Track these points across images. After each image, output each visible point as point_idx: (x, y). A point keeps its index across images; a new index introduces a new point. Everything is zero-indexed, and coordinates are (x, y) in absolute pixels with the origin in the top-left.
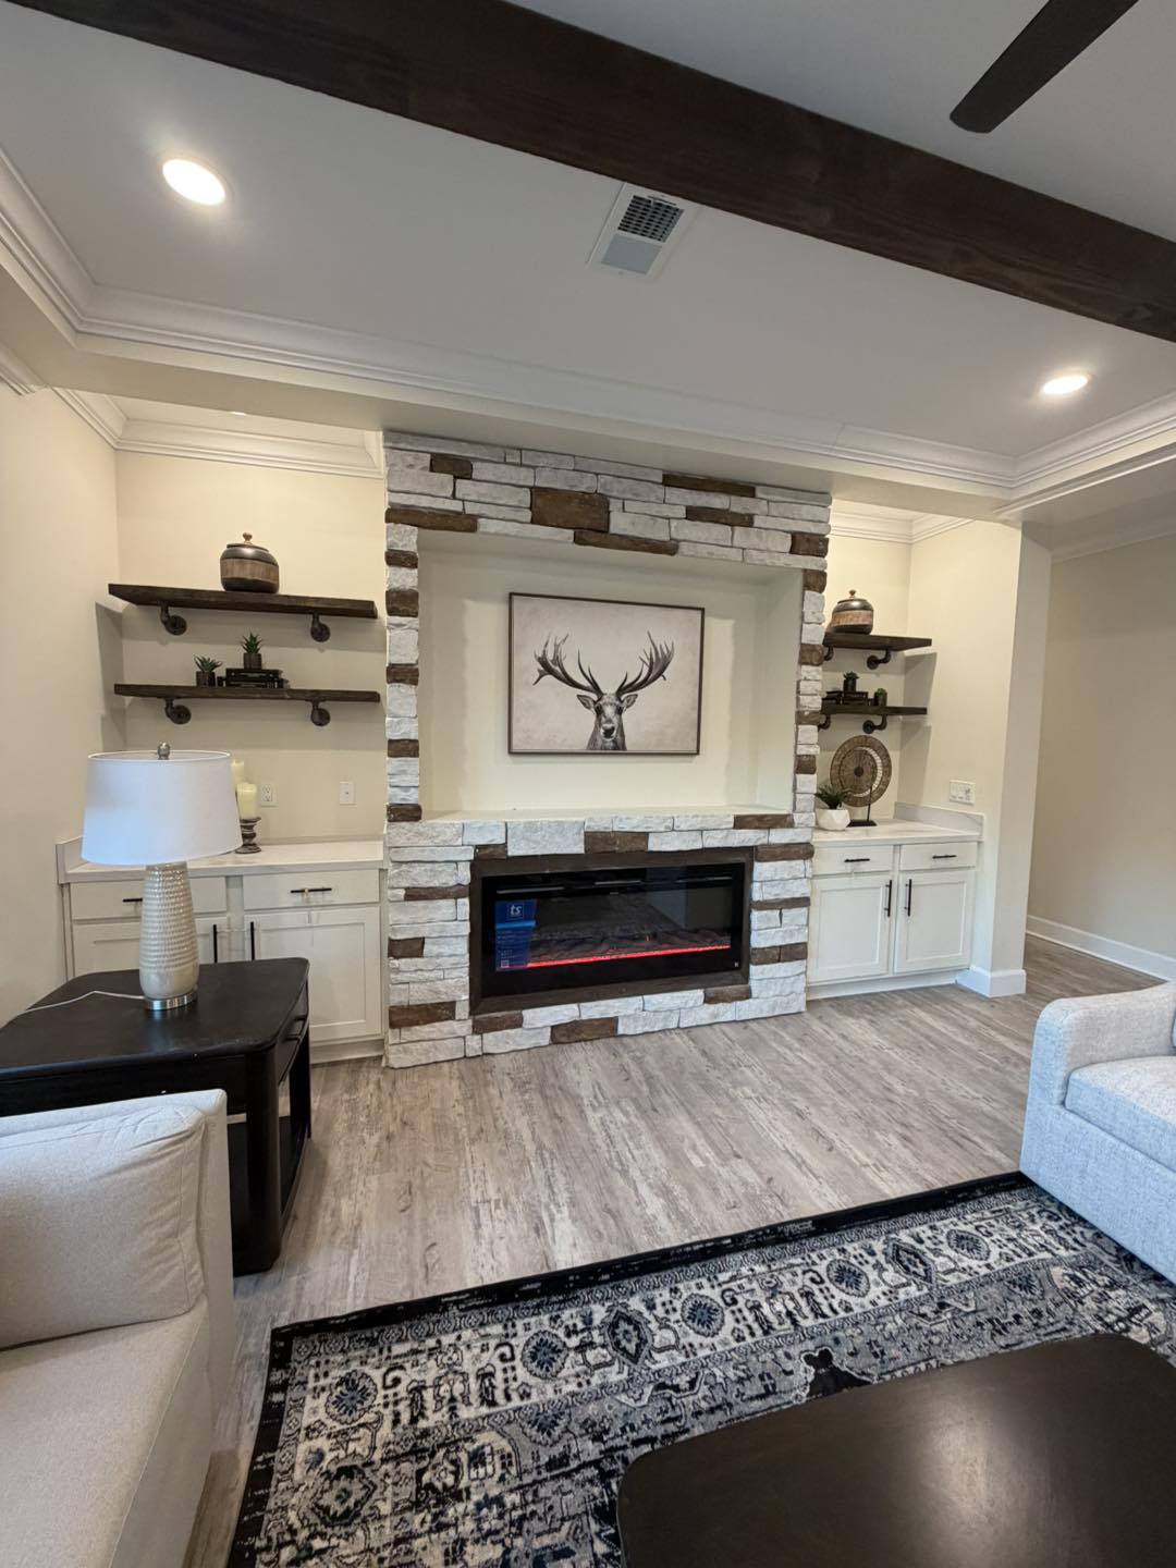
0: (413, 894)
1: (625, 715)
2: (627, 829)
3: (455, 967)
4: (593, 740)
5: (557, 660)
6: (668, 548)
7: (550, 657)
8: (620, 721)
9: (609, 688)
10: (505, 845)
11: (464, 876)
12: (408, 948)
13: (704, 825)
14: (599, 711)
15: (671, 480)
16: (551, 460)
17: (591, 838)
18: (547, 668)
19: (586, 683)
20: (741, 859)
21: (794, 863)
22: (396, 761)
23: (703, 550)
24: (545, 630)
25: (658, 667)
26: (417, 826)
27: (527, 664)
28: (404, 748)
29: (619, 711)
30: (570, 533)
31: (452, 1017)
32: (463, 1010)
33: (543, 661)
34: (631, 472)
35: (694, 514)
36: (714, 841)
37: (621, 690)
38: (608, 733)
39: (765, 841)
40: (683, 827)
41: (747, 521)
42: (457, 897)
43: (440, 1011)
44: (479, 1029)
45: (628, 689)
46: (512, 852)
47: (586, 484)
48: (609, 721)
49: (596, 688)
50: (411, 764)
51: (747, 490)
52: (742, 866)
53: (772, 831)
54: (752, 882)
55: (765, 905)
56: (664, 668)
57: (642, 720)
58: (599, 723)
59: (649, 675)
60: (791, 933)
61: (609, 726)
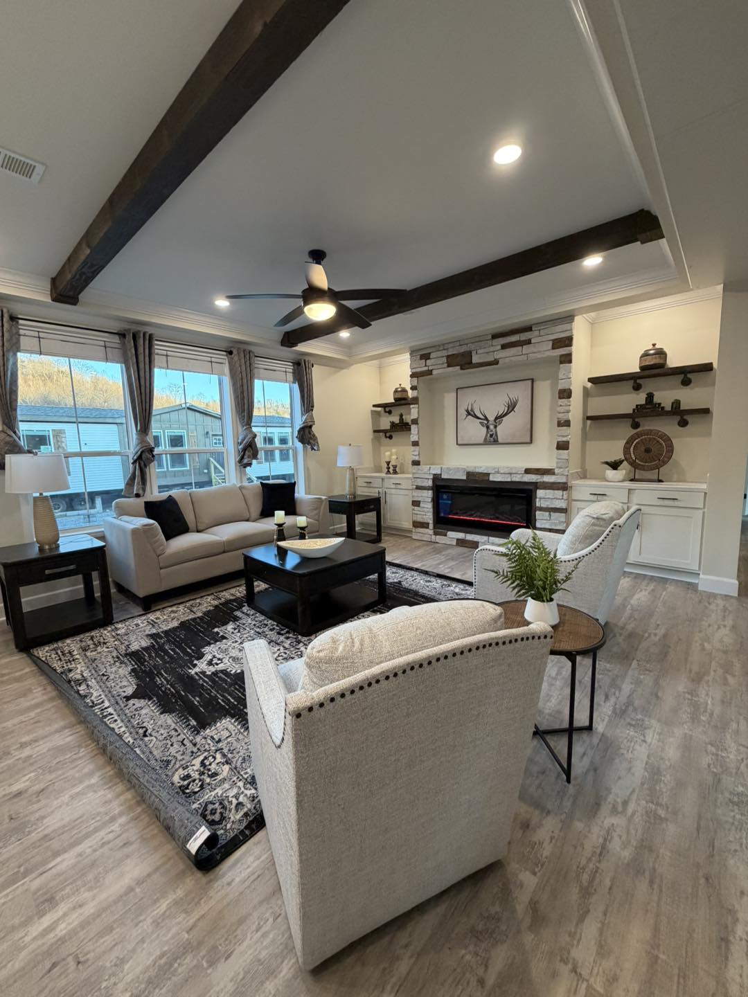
0: (418, 488)
1: (498, 428)
2: (480, 471)
3: (428, 512)
4: (485, 439)
5: (472, 410)
6: (496, 362)
7: (470, 409)
8: (496, 431)
9: (491, 418)
10: (441, 474)
11: (430, 483)
12: (416, 503)
13: (511, 471)
14: (488, 427)
15: (495, 336)
16: (451, 345)
17: (469, 474)
18: (469, 413)
19: (482, 417)
20: (531, 487)
21: (556, 492)
22: (414, 447)
23: (507, 360)
24: (468, 399)
25: (511, 407)
26: (419, 467)
27: (462, 412)
28: (415, 444)
29: (496, 427)
30: (459, 367)
31: (428, 528)
32: (431, 526)
33: (467, 411)
34: (478, 339)
35: (504, 347)
36: (517, 478)
37: (496, 418)
38: (491, 436)
39: (541, 480)
40: (502, 472)
41: (529, 342)
42: (428, 490)
43: (424, 525)
44: (436, 534)
45: (499, 418)
46: (443, 477)
47: (463, 349)
48: (492, 431)
49: (486, 419)
50: (417, 448)
51: (529, 329)
52: (531, 490)
53: (545, 476)
54: (536, 498)
55: (541, 509)
56: (514, 408)
57: (504, 430)
58: (487, 432)
59: (508, 410)
60: (555, 524)
61: (491, 433)
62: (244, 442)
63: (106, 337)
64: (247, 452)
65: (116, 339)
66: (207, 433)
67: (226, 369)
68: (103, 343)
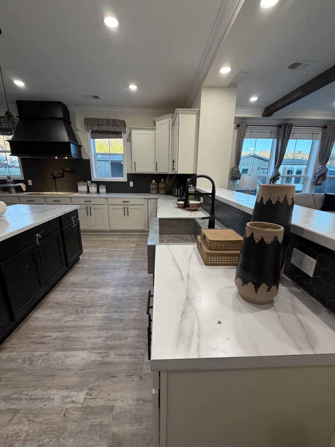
62: (320, 173)
63: (273, 128)
64: (320, 178)
65: (276, 128)
66: (259, 168)
67: (320, 136)
68: (270, 131)
